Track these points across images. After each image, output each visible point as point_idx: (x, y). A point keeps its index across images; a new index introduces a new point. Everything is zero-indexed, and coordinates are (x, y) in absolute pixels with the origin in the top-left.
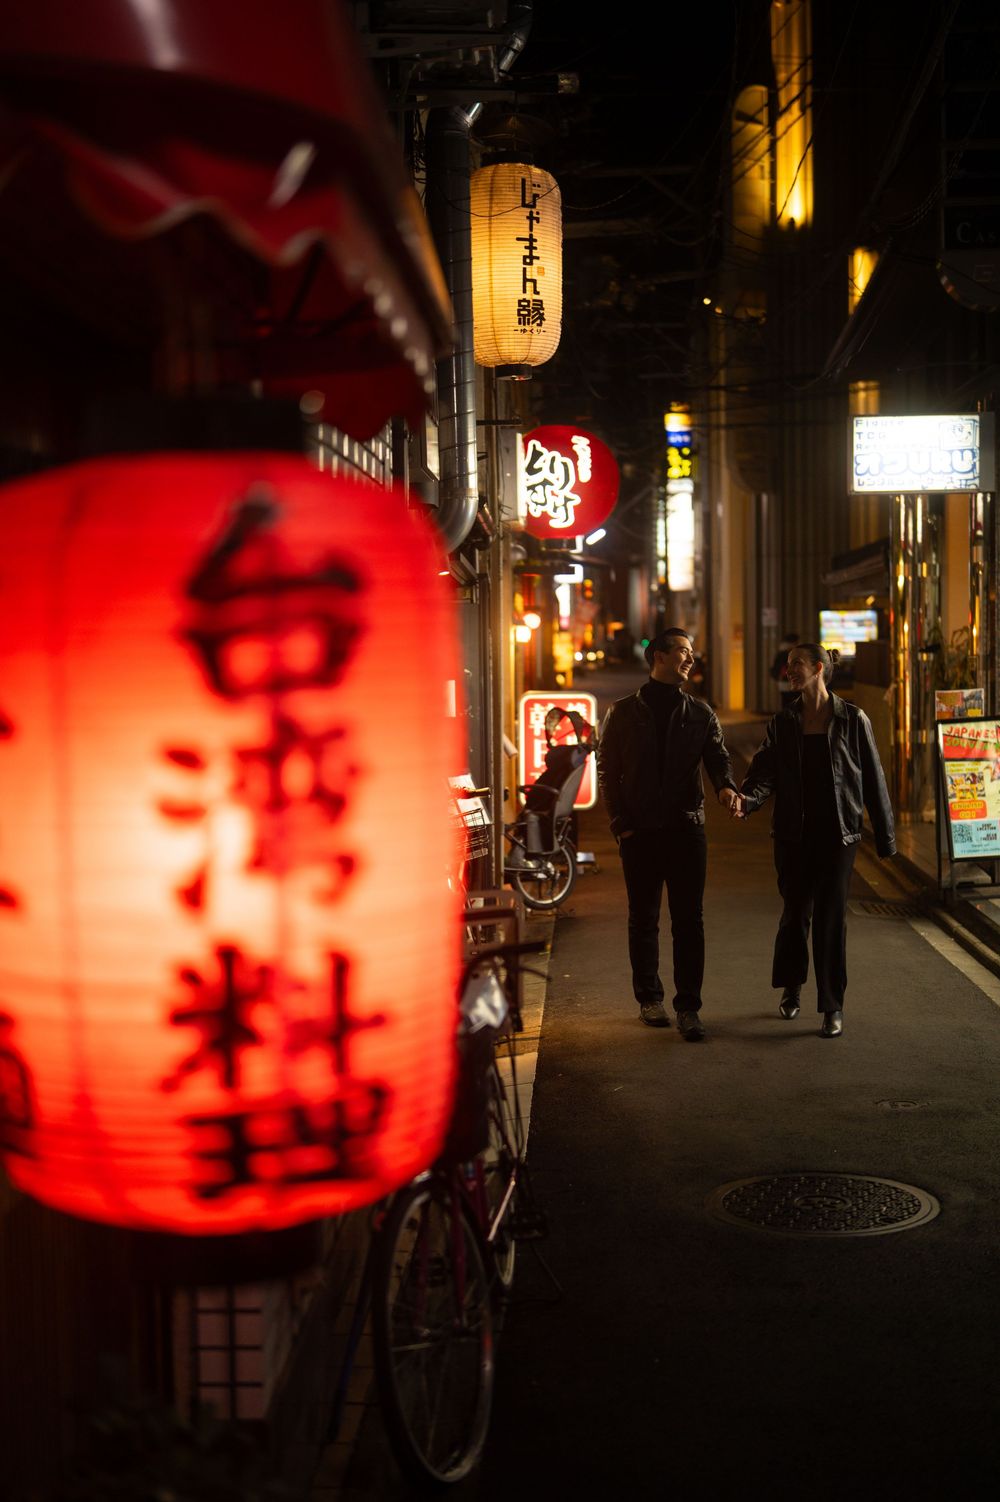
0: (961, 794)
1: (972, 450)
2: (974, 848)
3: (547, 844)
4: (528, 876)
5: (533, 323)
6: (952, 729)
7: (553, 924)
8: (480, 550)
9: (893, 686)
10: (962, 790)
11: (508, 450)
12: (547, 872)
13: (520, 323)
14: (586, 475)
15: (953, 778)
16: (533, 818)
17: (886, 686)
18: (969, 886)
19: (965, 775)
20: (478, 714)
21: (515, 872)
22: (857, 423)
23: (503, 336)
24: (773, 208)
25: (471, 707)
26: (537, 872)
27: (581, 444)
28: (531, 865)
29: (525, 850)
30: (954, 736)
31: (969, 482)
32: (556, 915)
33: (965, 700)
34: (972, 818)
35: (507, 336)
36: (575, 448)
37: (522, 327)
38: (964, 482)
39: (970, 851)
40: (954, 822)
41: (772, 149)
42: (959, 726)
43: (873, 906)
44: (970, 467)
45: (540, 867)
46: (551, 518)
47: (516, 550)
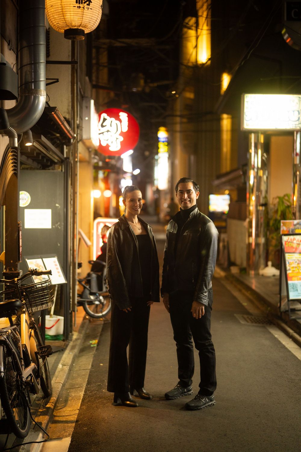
0: (293, 269)
1: (298, 111)
2: (299, 295)
3: (100, 288)
4: (91, 303)
5: (85, 3)
6: (289, 238)
7: (102, 326)
8: (66, 146)
9: (248, 220)
10: (293, 267)
11: (87, 107)
12: (100, 301)
13: (77, 2)
14: (125, 128)
15: (289, 261)
16: (94, 276)
17: (244, 220)
18: (294, 310)
19: (295, 260)
20: (63, 227)
21: (85, 301)
22: (246, 97)
23: (67, 10)
24: (196, 59)
25: (59, 223)
26: (95, 301)
27: (124, 116)
28: (92, 297)
29: (90, 291)
30: (290, 242)
31: (297, 126)
32: (104, 321)
33: (295, 225)
34: (298, 280)
35: (69, 10)
36: (120, 117)
37: (78, 5)
38: (294, 126)
39: (297, 296)
40: (289, 282)
41: (197, 38)
42: (292, 237)
43: (248, 317)
44: (297, 119)
45: (97, 299)
46: (109, 146)
47: (94, 158)
